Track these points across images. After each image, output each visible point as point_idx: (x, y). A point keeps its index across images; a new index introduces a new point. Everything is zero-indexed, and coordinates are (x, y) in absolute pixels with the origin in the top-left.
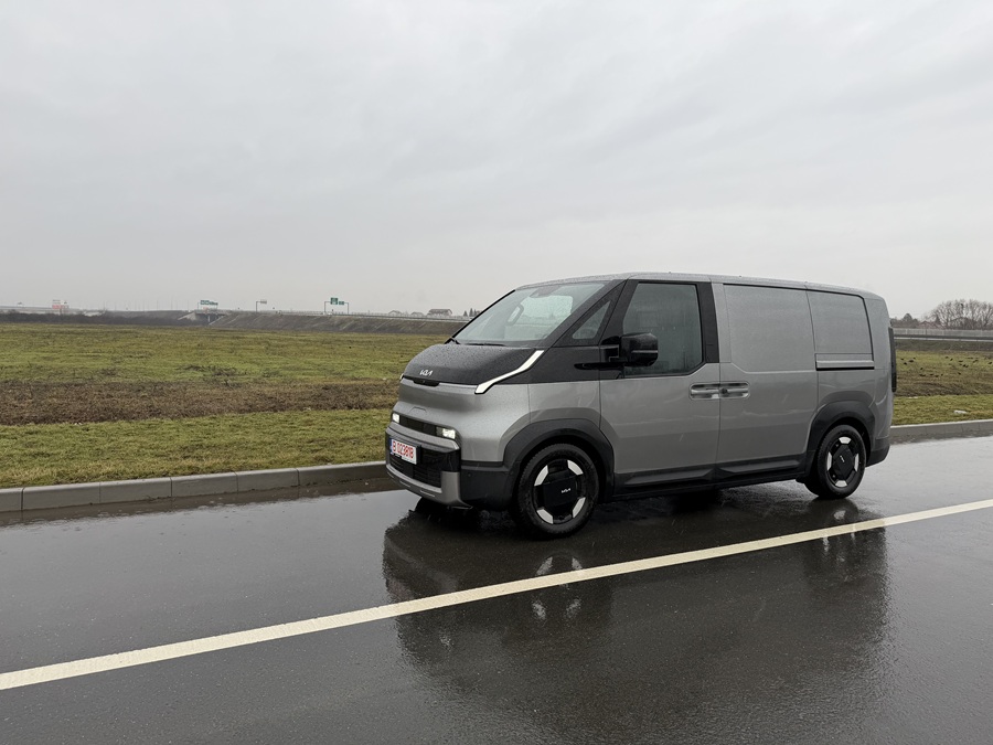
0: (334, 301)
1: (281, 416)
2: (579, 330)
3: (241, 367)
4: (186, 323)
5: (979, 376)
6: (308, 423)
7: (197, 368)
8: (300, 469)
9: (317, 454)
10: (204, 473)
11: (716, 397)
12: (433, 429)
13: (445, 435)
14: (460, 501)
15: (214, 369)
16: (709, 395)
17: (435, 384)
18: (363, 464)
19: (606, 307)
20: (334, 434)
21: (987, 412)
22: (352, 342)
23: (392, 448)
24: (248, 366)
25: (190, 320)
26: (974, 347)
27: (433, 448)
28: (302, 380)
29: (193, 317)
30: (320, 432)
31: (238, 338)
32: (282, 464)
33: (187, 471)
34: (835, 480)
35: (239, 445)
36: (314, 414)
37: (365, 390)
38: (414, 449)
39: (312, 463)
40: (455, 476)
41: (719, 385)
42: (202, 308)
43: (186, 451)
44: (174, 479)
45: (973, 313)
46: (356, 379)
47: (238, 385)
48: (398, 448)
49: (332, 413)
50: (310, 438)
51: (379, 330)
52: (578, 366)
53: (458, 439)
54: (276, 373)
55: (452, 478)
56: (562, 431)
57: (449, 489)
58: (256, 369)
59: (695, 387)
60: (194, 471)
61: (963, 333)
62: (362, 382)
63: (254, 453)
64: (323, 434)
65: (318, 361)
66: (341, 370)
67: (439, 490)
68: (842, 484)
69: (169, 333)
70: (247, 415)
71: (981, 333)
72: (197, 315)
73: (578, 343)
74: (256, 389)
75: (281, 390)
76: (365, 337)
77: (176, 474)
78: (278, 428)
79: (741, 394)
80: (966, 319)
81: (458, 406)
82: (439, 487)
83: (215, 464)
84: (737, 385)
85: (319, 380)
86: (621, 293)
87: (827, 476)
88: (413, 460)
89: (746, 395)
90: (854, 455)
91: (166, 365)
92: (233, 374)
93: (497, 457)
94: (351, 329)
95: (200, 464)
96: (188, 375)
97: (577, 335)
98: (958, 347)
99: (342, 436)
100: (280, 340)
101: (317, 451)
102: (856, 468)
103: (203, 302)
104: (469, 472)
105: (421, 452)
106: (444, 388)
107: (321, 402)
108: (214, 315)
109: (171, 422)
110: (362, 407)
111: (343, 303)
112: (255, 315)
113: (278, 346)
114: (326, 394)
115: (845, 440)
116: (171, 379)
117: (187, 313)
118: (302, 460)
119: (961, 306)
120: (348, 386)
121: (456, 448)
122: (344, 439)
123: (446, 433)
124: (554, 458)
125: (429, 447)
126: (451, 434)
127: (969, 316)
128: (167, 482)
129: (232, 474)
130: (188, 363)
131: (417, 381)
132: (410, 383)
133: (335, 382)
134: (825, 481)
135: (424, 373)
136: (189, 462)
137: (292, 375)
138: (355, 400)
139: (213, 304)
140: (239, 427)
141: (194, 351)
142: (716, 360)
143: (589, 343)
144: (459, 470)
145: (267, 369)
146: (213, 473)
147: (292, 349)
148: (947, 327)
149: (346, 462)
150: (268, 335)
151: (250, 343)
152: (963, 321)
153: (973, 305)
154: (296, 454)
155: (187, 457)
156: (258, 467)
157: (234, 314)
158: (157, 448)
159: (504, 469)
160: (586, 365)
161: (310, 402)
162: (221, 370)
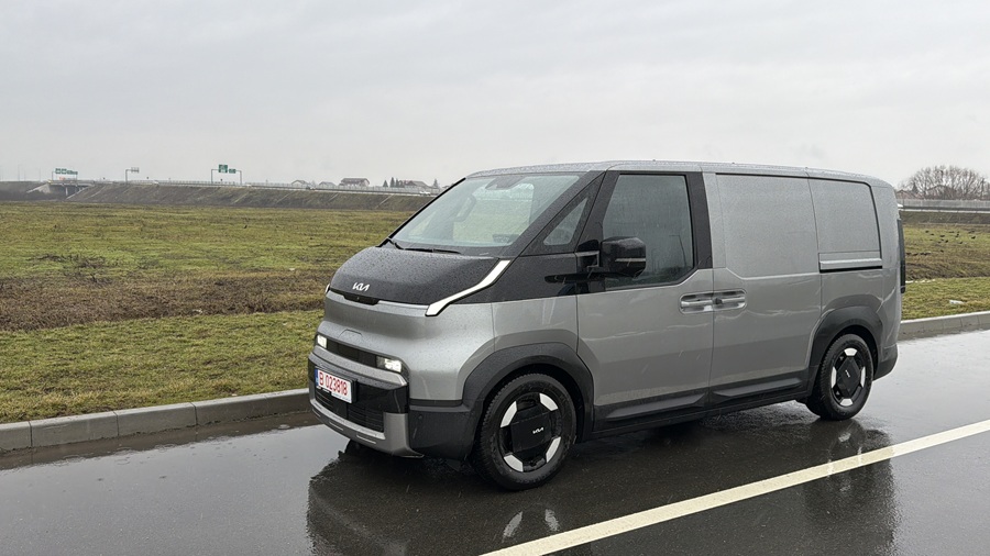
0: (223, 168)
1: (165, 324)
2: (552, 234)
3: (110, 256)
4: (38, 196)
5: (963, 255)
6: (202, 334)
7: (54, 258)
8: (198, 404)
9: (217, 382)
10: (74, 413)
11: (708, 309)
12: (372, 359)
13: (388, 366)
14: (408, 448)
15: (76, 259)
16: (701, 308)
17: (373, 302)
18: (277, 394)
19: (582, 205)
20: (237, 350)
21: (984, 302)
22: (248, 220)
23: (318, 380)
24: (119, 254)
25: (42, 192)
26: (954, 219)
27: (372, 383)
28: (188, 273)
29: (46, 190)
30: (218, 347)
31: (104, 216)
32: (174, 396)
33: (50, 411)
34: (840, 397)
35: (117, 370)
36: (210, 322)
37: (267, 285)
38: (349, 385)
39: (213, 395)
40: (402, 417)
41: (712, 295)
42: (58, 177)
43: (50, 381)
44: (34, 423)
45: (953, 181)
46: (256, 270)
47: (108, 281)
48: (325, 381)
49: (231, 319)
50: (206, 357)
51: (280, 203)
52: (550, 279)
53: (405, 372)
54: (154, 263)
55: (398, 421)
56: (533, 358)
57: (393, 435)
58: (129, 257)
59: (685, 298)
60: (61, 410)
61: (943, 203)
62: (264, 275)
63: (137, 381)
64: (223, 351)
65: (206, 246)
66: (236, 257)
67: (381, 436)
68: (847, 402)
69: (16, 210)
70: (124, 324)
71: (962, 203)
72: (51, 186)
73: (551, 250)
74: (130, 286)
75: (164, 287)
76: (264, 213)
77: (36, 416)
78: (162, 343)
79: (736, 304)
80: (946, 187)
81: (403, 330)
82: (382, 432)
83: (87, 400)
84: (733, 293)
85: (210, 272)
86: (599, 186)
87: (831, 394)
88: (348, 398)
89: (742, 305)
90: (860, 368)
91: (13, 253)
92: (101, 266)
93: (454, 394)
94: (246, 202)
95: (67, 400)
96: (44, 267)
97: (550, 241)
98: (940, 220)
99: (247, 353)
100: (157, 219)
101: (216, 376)
102: (863, 383)
103: (58, 171)
104: (420, 413)
105: (357, 388)
106: (384, 307)
107: (215, 302)
108: (73, 187)
109: (25, 336)
110: (266, 308)
111: (234, 171)
112: (125, 186)
113: (155, 226)
114: (221, 291)
115: (850, 352)
116: (21, 273)
117: (39, 184)
118: (199, 390)
119: (940, 172)
120: (248, 280)
121: (403, 383)
122: (249, 359)
123: (389, 365)
124: (523, 393)
125: (367, 382)
126: (396, 366)
127: (949, 184)
128: (26, 429)
129: (111, 414)
130: (43, 251)
131: (350, 296)
132: (340, 299)
133: (231, 275)
134: (829, 399)
135: (358, 287)
136: (55, 398)
137: (175, 264)
138: (258, 298)
139: (72, 173)
140: (114, 341)
141: (50, 235)
142: (708, 264)
143: (564, 250)
144: (406, 410)
145: (144, 258)
146: (85, 412)
147: (174, 230)
148: (927, 197)
149: (255, 392)
150: (142, 211)
151: (119, 223)
152: (942, 190)
153: (953, 172)
154: (190, 381)
155: (49, 390)
156: (143, 402)
157: (99, 185)
158: (9, 377)
159: (463, 409)
160: (558, 277)
161: (201, 303)
162: (85, 259)
